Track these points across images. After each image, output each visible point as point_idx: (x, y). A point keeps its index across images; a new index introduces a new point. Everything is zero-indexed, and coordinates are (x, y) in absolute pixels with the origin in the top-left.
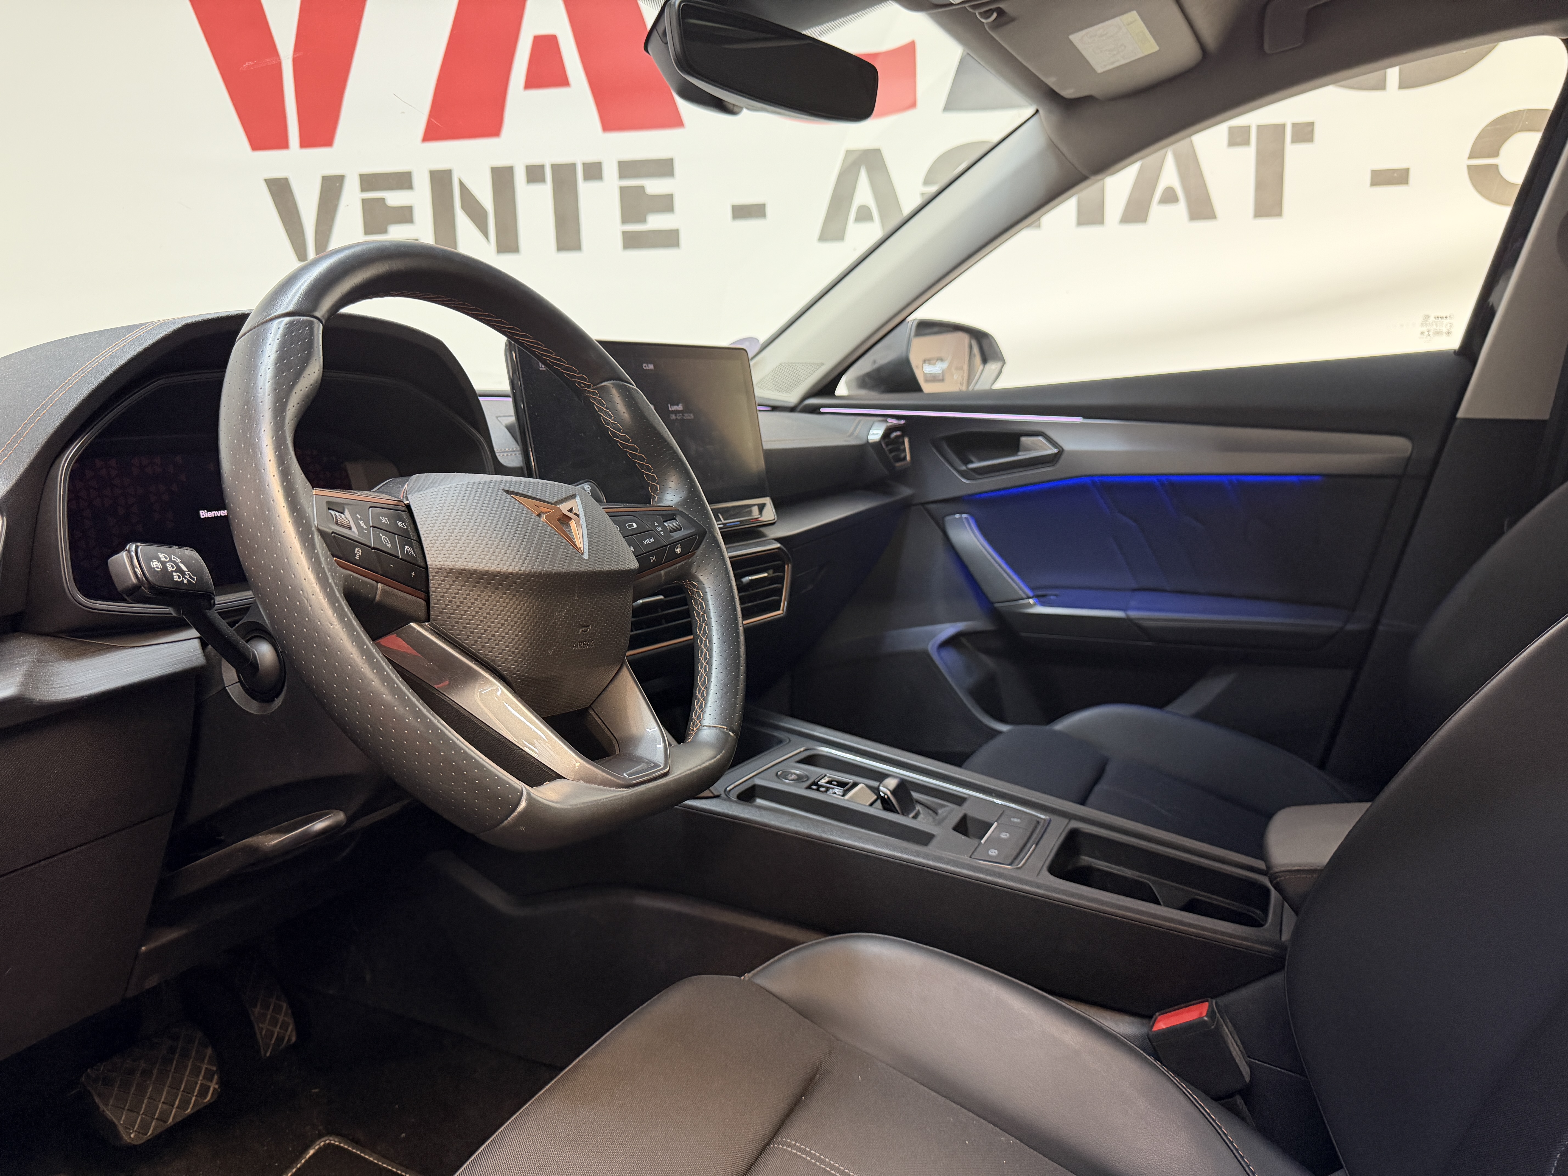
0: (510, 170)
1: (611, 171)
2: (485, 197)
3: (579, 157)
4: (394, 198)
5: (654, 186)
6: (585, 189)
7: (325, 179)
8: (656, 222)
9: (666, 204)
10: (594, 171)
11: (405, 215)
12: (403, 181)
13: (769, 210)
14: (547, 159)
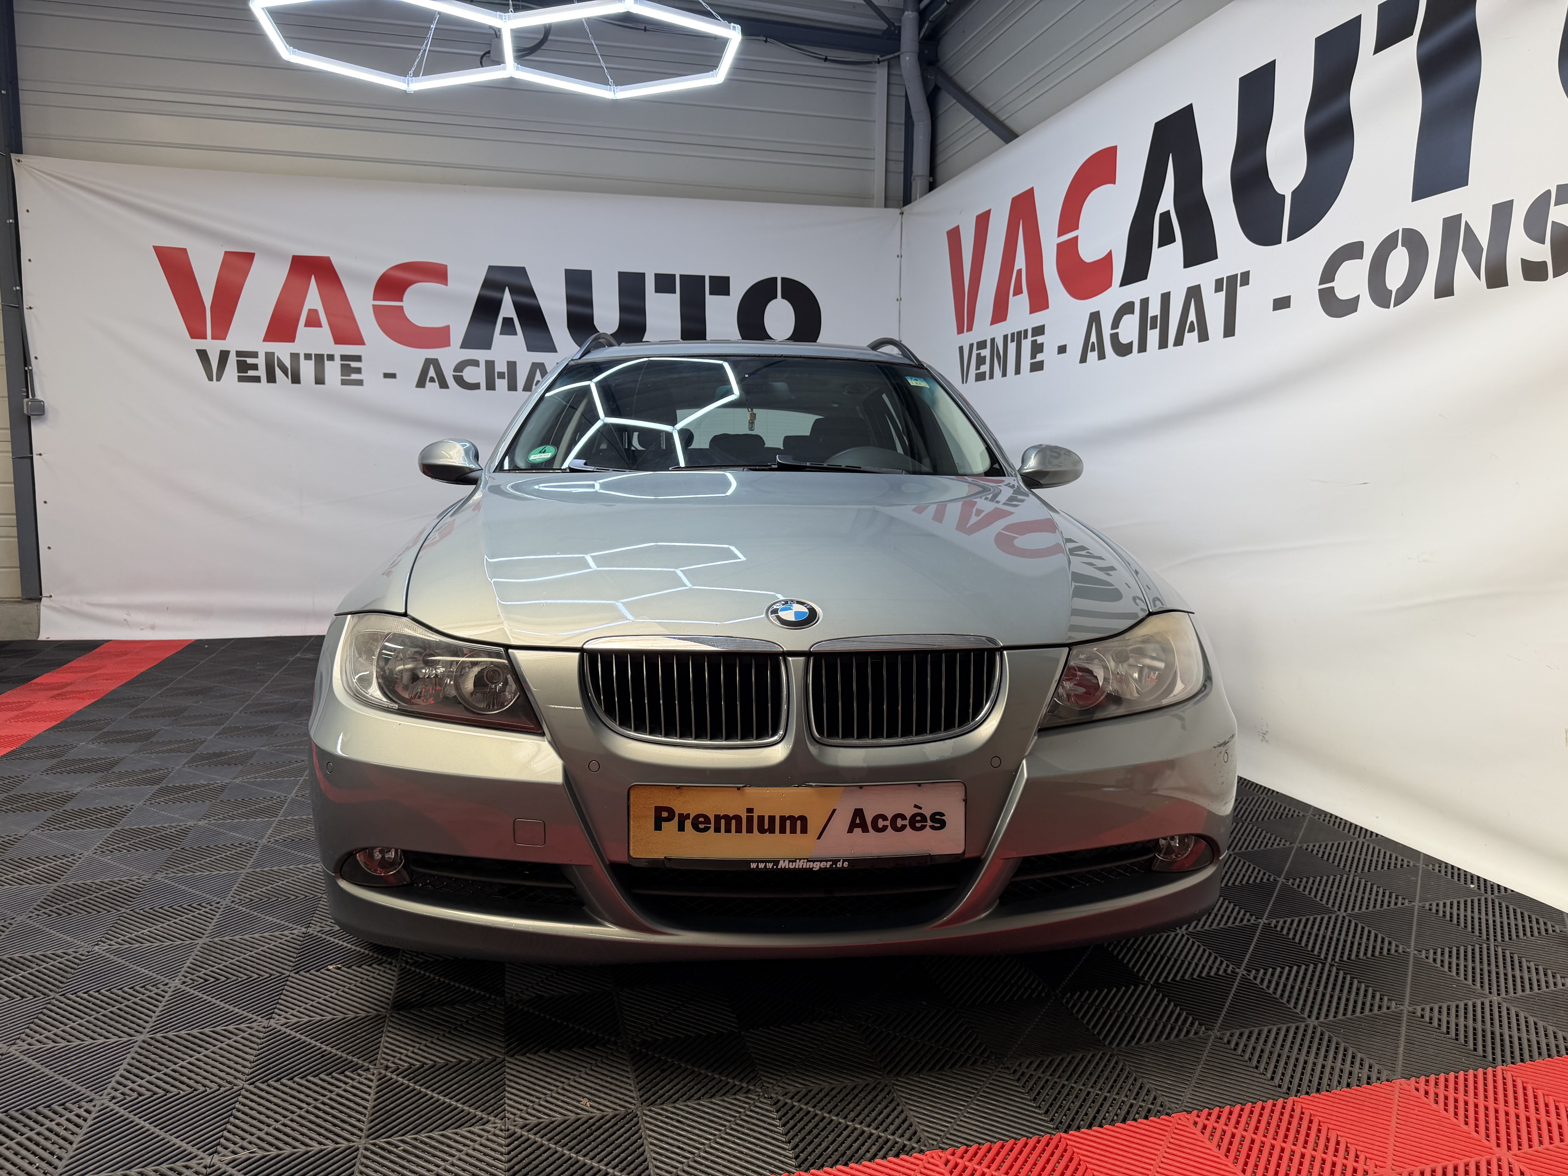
0: (298, 355)
1: (337, 358)
2: (287, 363)
3: (325, 352)
4: (250, 361)
5: (354, 364)
6: (328, 364)
7: (221, 352)
8: (354, 376)
9: (358, 371)
10: (331, 357)
11: (255, 367)
12: (255, 355)
13: (398, 376)
14: (313, 352)
